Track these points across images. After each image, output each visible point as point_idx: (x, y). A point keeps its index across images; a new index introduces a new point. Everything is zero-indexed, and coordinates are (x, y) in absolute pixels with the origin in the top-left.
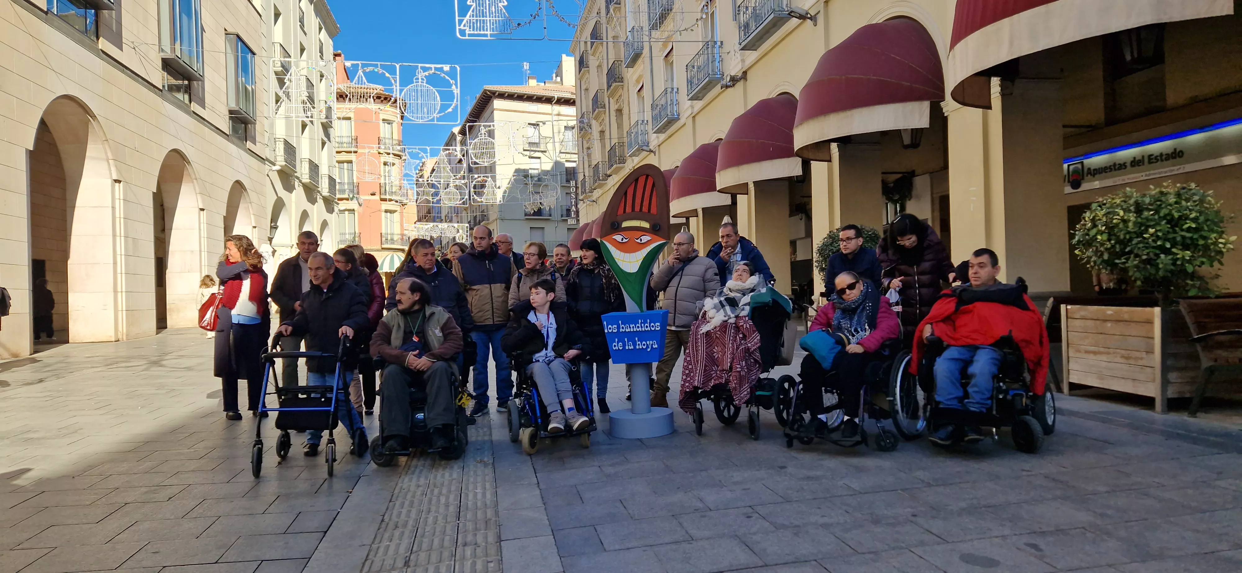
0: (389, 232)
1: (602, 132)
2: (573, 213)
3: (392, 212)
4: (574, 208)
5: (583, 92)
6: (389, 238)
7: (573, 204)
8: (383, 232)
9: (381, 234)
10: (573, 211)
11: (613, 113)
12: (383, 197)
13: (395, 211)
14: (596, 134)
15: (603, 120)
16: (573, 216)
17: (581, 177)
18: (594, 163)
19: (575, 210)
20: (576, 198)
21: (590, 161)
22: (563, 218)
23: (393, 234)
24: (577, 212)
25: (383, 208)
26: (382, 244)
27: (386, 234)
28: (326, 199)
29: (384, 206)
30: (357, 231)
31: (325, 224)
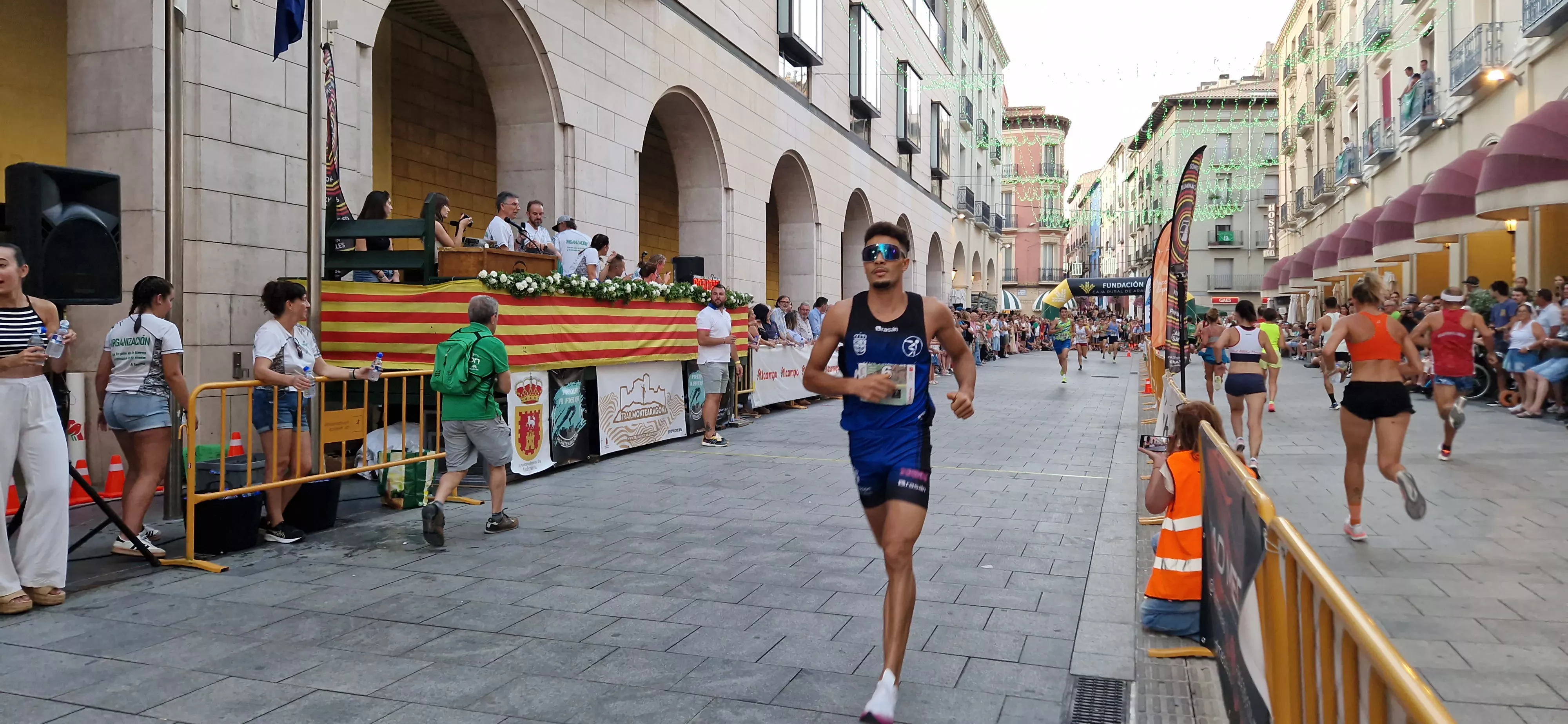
0: (1047, 267)
1: (1309, 150)
2: (1270, 243)
3: (1052, 245)
4: (1272, 237)
5: (1288, 101)
6: (1047, 275)
7: (1271, 231)
8: (1042, 266)
9: (1040, 269)
10: (1271, 240)
11: (1323, 133)
12: (1042, 229)
13: (1056, 244)
14: (1301, 154)
15: (1311, 137)
16: (1270, 247)
17: (1282, 201)
18: (1298, 188)
19: (1273, 239)
20: (1275, 225)
21: (1293, 183)
22: (1258, 247)
23: (1052, 269)
24: (1276, 242)
25: (1042, 241)
26: (1039, 280)
27: (1044, 269)
28: (992, 237)
29: (1043, 239)
30: (1013, 267)
31: (991, 263)
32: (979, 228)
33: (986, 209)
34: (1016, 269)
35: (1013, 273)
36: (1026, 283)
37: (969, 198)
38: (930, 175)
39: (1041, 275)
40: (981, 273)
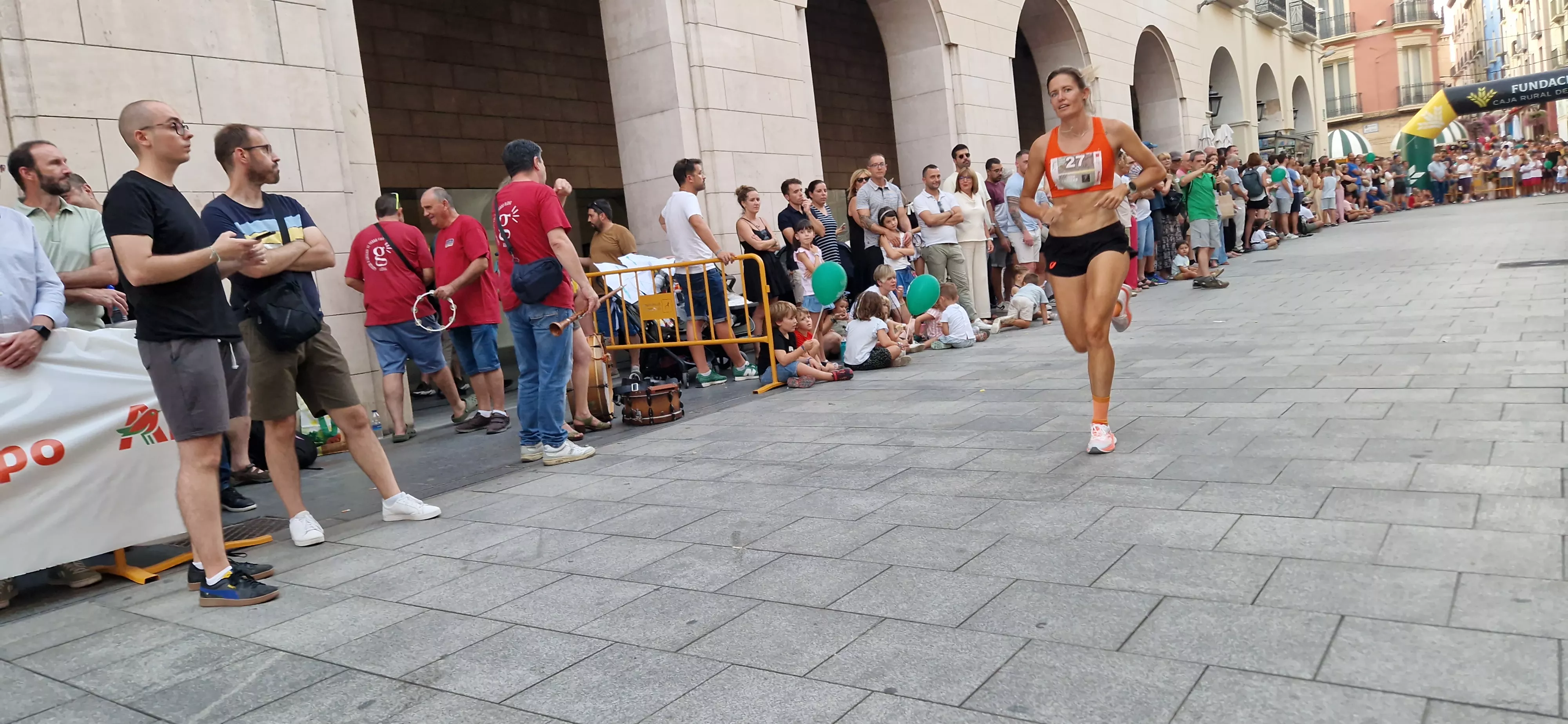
0: (1412, 83)
3: (1417, 48)
6: (1412, 94)
8: (1402, 83)
9: (1398, 88)
12: (1399, 25)
13: (1424, 46)
23: (1421, 85)
25: (1400, 44)
26: (1399, 105)
27: (1408, 87)
28: (1299, 42)
29: (1402, 41)
30: (1353, 91)
31: (1299, 84)
34: (1359, 95)
35: (1354, 102)
36: (1376, 113)
39: (1402, 96)
40: (1277, 101)
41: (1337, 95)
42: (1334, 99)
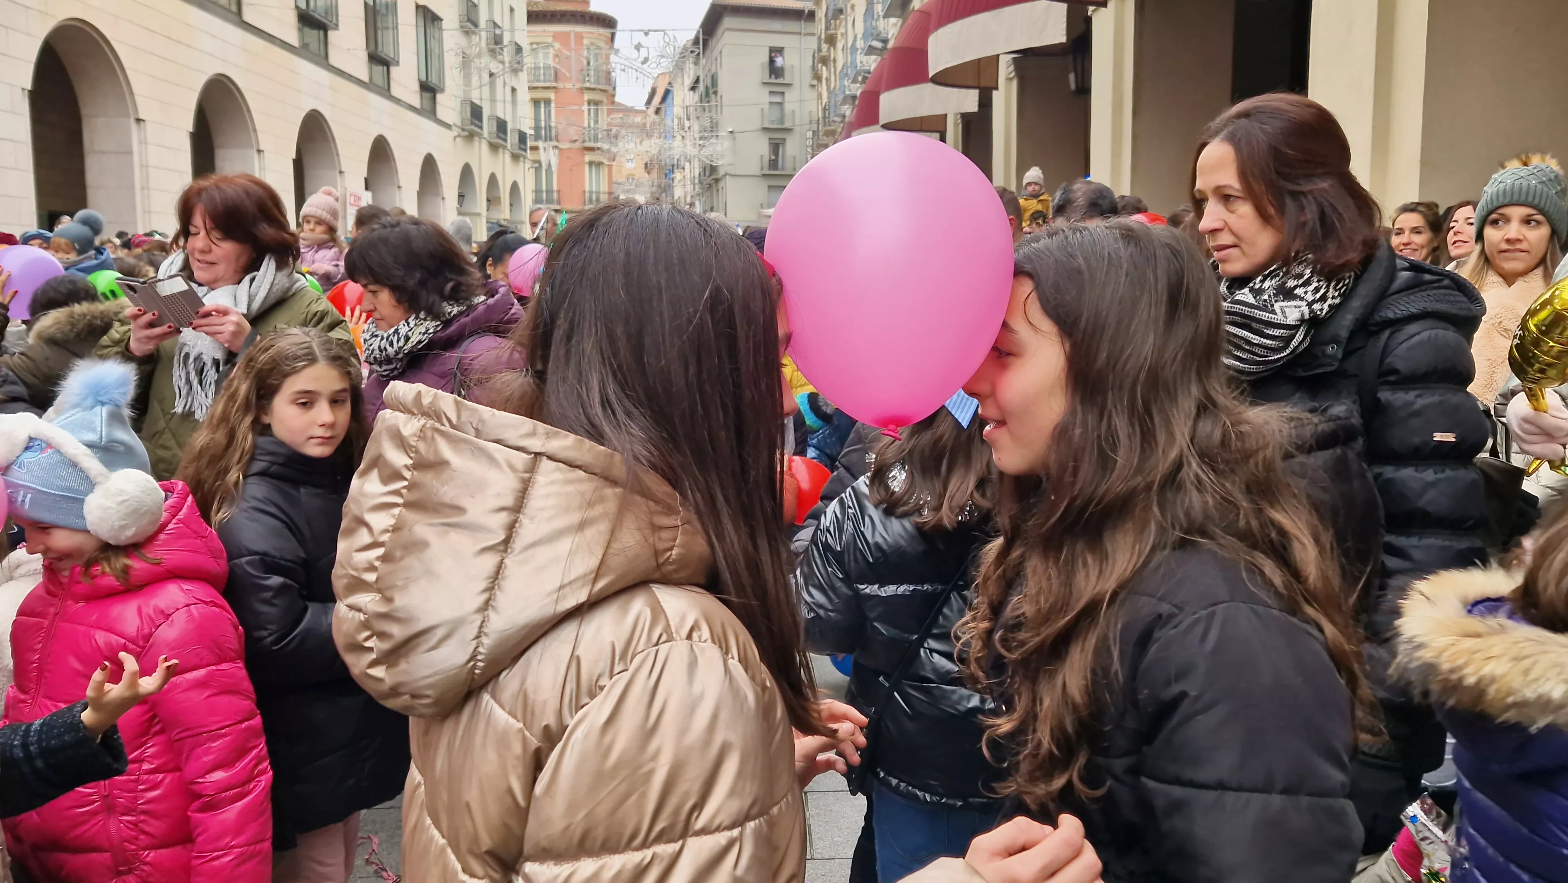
0: (595, 190)
3: (599, 164)
8: (587, 188)
9: (584, 192)
12: (587, 144)
13: (602, 164)
23: (599, 193)
25: (587, 159)
27: (591, 192)
28: (515, 157)
29: (588, 157)
30: (555, 188)
31: (515, 187)
32: (494, 147)
33: (502, 126)
34: (559, 191)
35: (555, 195)
36: (569, 207)
37: (476, 113)
38: (416, 87)
39: (587, 199)
40: (499, 198)
41: (544, 188)
42: (542, 192)
